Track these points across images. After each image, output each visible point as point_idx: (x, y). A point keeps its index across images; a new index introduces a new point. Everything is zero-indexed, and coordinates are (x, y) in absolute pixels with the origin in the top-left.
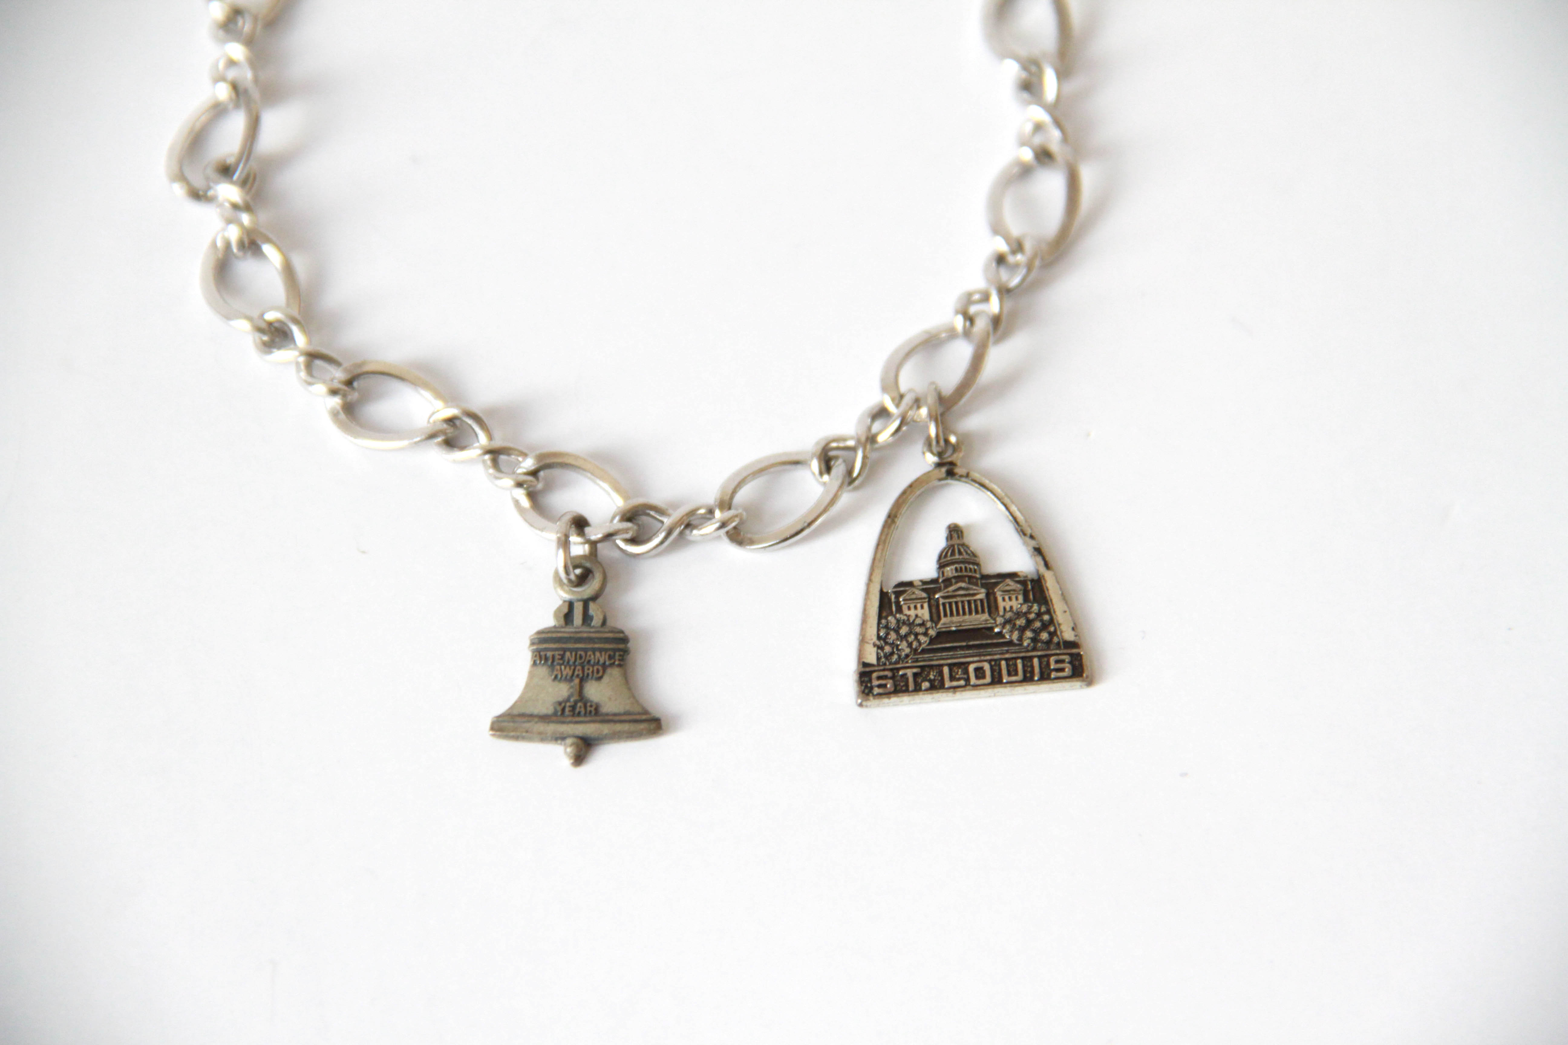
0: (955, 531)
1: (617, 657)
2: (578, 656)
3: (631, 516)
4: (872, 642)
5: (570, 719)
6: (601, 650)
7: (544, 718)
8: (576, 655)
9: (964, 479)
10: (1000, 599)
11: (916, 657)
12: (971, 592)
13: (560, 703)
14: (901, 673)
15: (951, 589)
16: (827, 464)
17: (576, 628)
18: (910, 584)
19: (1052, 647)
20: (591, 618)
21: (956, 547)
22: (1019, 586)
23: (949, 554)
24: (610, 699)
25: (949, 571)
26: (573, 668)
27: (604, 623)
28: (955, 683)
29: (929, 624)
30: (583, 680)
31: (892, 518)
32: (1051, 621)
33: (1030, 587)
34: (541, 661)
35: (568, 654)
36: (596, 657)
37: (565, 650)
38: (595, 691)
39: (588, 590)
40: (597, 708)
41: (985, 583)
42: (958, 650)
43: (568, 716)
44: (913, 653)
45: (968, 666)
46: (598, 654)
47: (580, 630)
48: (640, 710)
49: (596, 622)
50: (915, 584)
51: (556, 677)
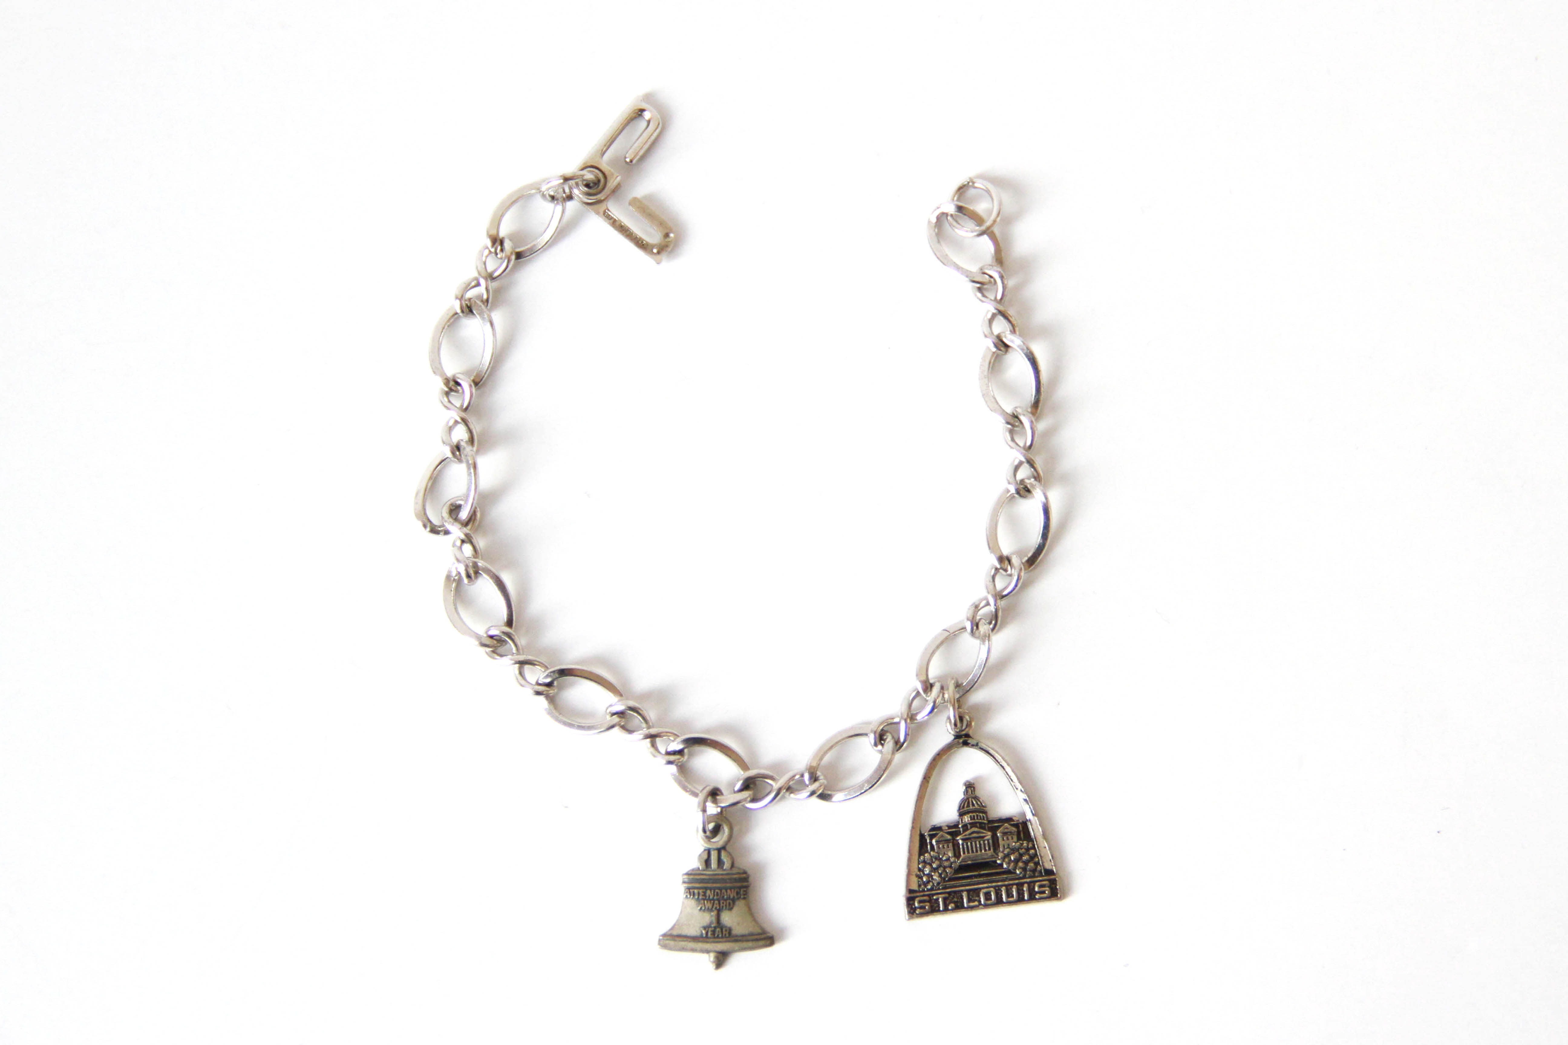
0: (970, 787)
1: (742, 892)
2: (716, 893)
3: (749, 784)
4: (914, 874)
5: (712, 940)
6: (731, 889)
7: (694, 939)
8: (714, 892)
9: (975, 747)
10: (1000, 839)
11: (945, 884)
12: (982, 835)
13: (705, 928)
14: (934, 897)
15: (967, 833)
16: (880, 738)
17: (713, 871)
18: (939, 828)
19: (1037, 874)
20: (724, 863)
21: (970, 799)
22: (1014, 829)
23: (966, 805)
24: (738, 924)
25: (967, 819)
26: (712, 902)
27: (733, 866)
28: (972, 904)
29: (952, 860)
30: (719, 912)
31: (926, 778)
32: (1036, 855)
33: (1021, 828)
34: (690, 896)
35: (708, 892)
36: (728, 894)
37: (706, 888)
38: (728, 918)
39: (720, 840)
40: (730, 930)
41: (992, 827)
42: (973, 877)
43: (710, 938)
44: (943, 881)
45: (980, 891)
46: (729, 891)
47: (716, 872)
48: (760, 931)
49: (727, 865)
50: (943, 828)
51: (701, 908)
